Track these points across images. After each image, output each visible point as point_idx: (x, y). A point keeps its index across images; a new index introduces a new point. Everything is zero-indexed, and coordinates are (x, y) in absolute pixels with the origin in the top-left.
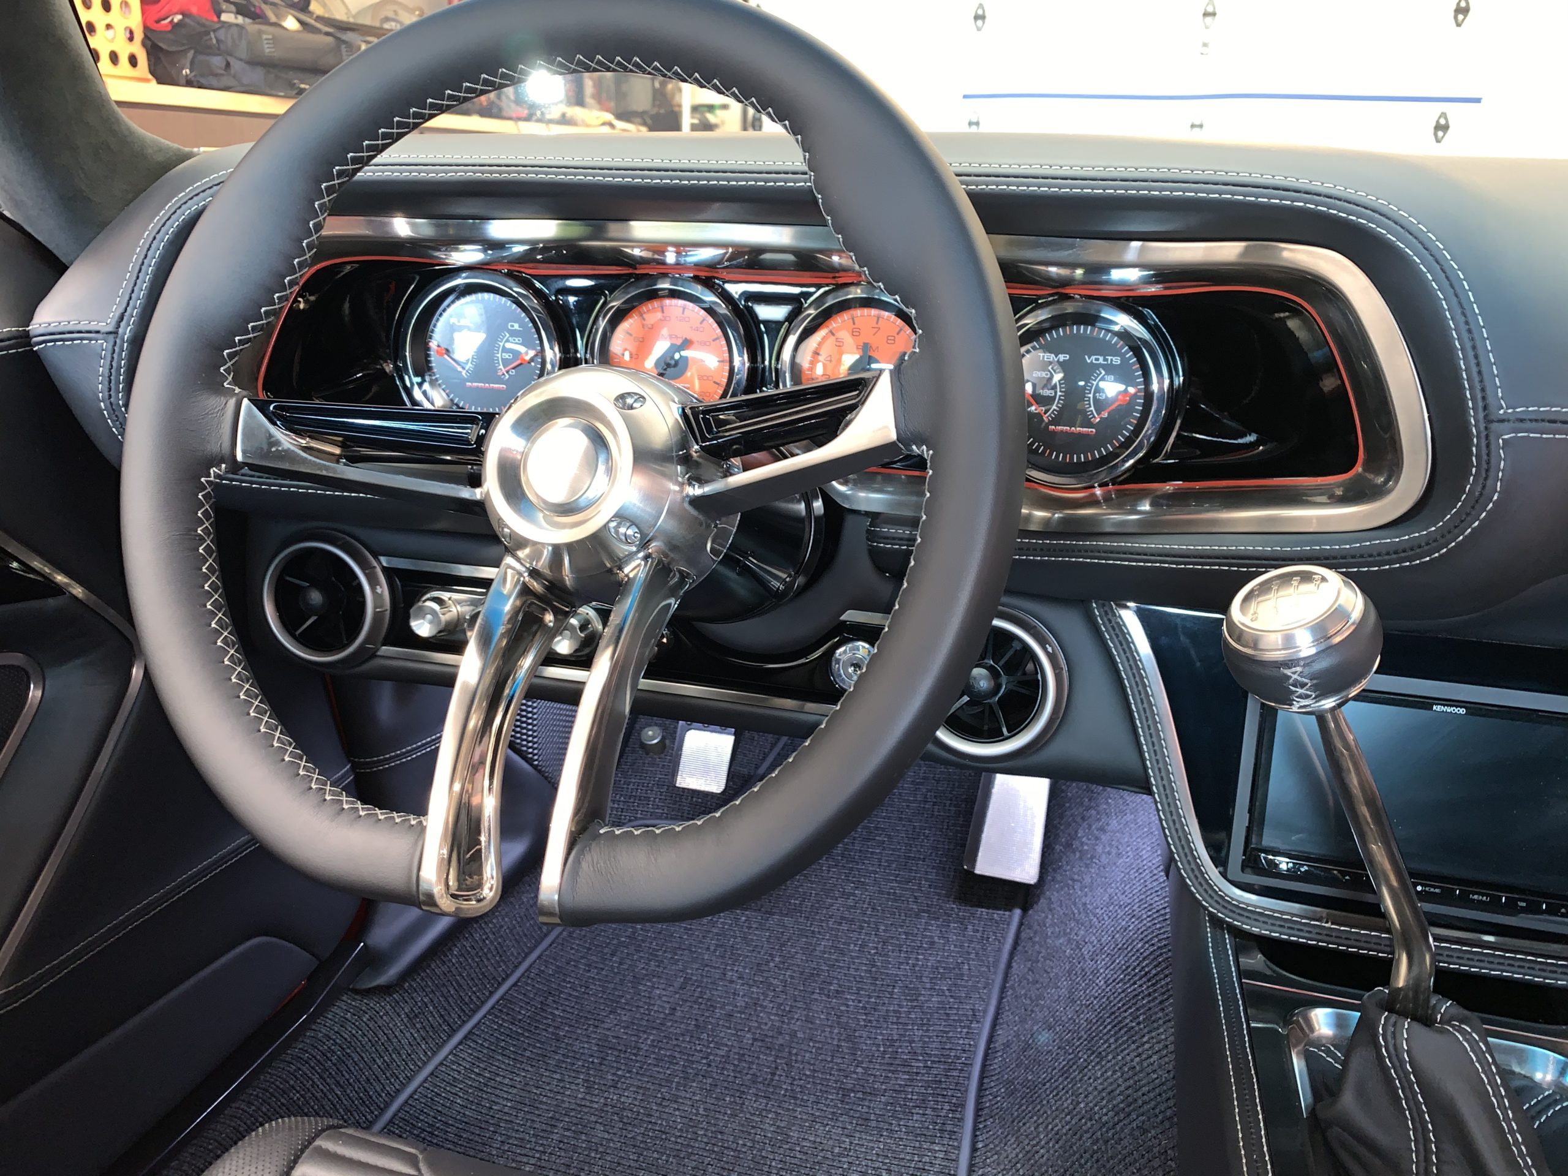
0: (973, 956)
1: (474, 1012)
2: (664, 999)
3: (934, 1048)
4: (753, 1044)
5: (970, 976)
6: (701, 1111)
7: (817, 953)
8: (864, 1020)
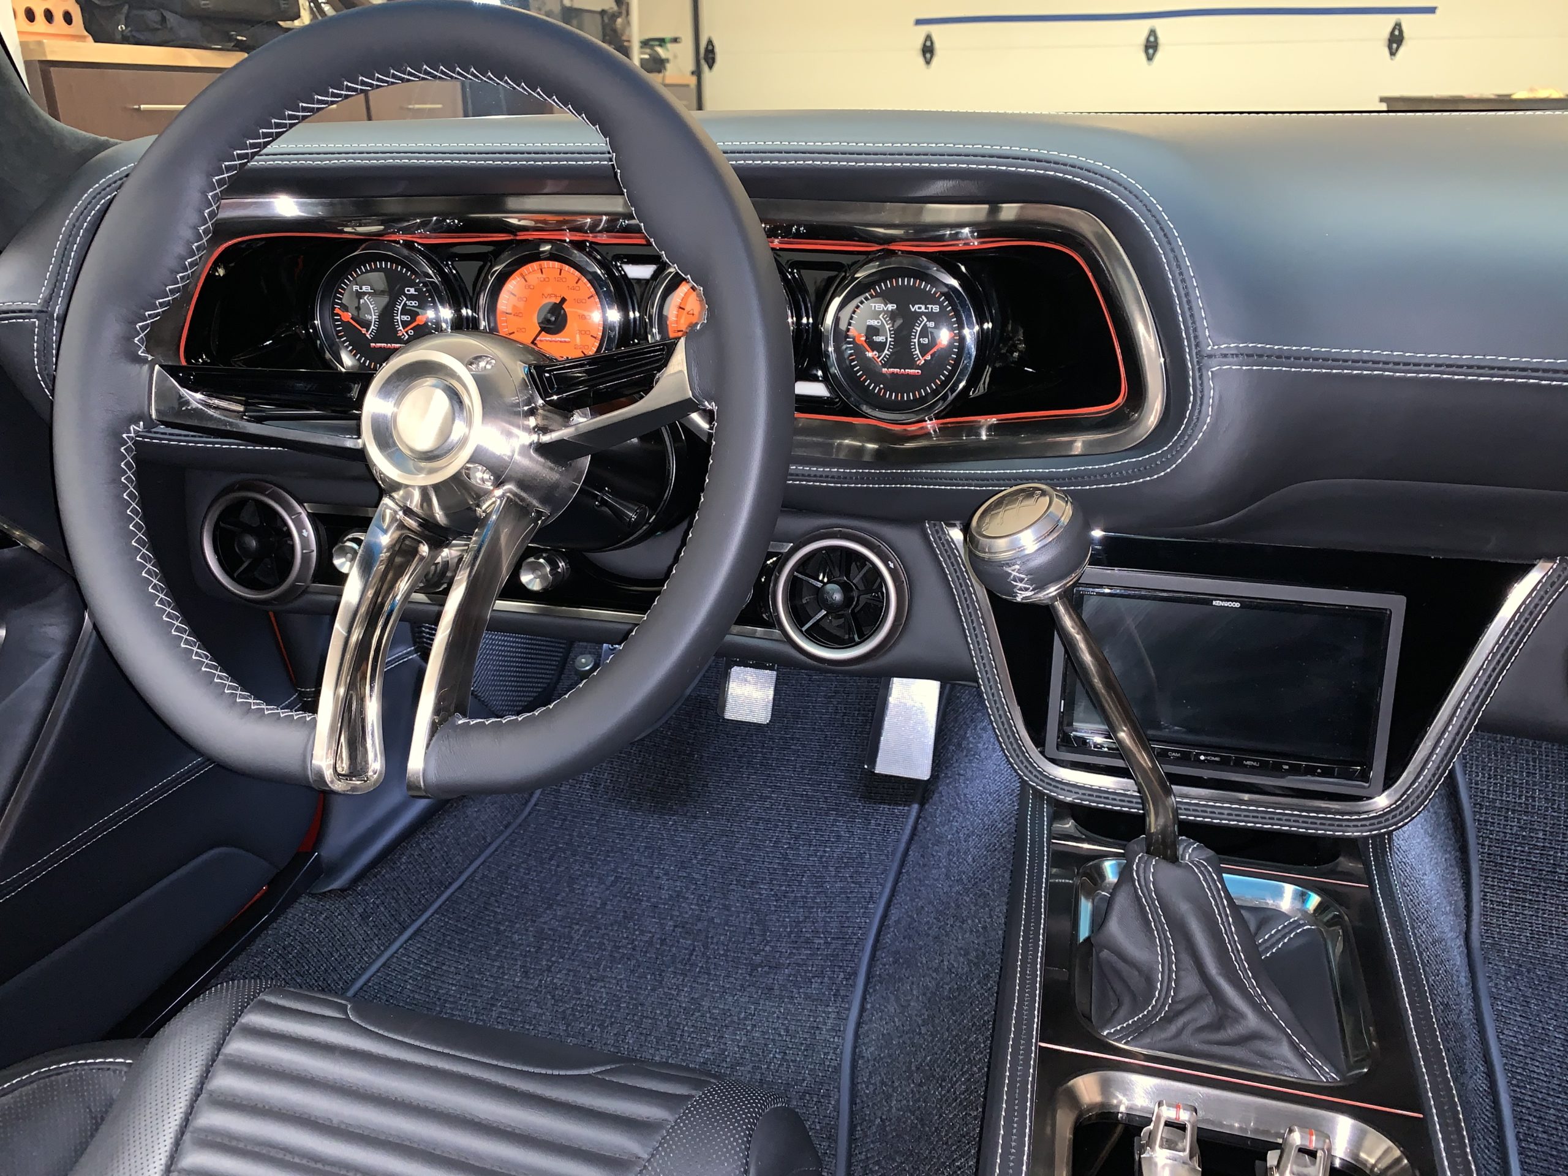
0: (873, 847)
1: (424, 911)
2: (596, 895)
3: (834, 927)
4: (674, 931)
5: (870, 864)
6: (625, 987)
7: (736, 850)
8: (775, 906)
